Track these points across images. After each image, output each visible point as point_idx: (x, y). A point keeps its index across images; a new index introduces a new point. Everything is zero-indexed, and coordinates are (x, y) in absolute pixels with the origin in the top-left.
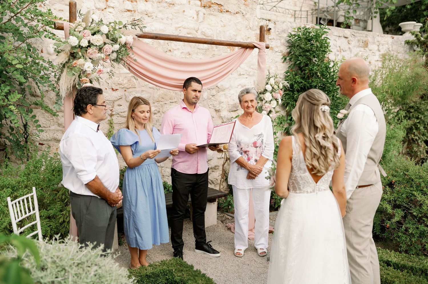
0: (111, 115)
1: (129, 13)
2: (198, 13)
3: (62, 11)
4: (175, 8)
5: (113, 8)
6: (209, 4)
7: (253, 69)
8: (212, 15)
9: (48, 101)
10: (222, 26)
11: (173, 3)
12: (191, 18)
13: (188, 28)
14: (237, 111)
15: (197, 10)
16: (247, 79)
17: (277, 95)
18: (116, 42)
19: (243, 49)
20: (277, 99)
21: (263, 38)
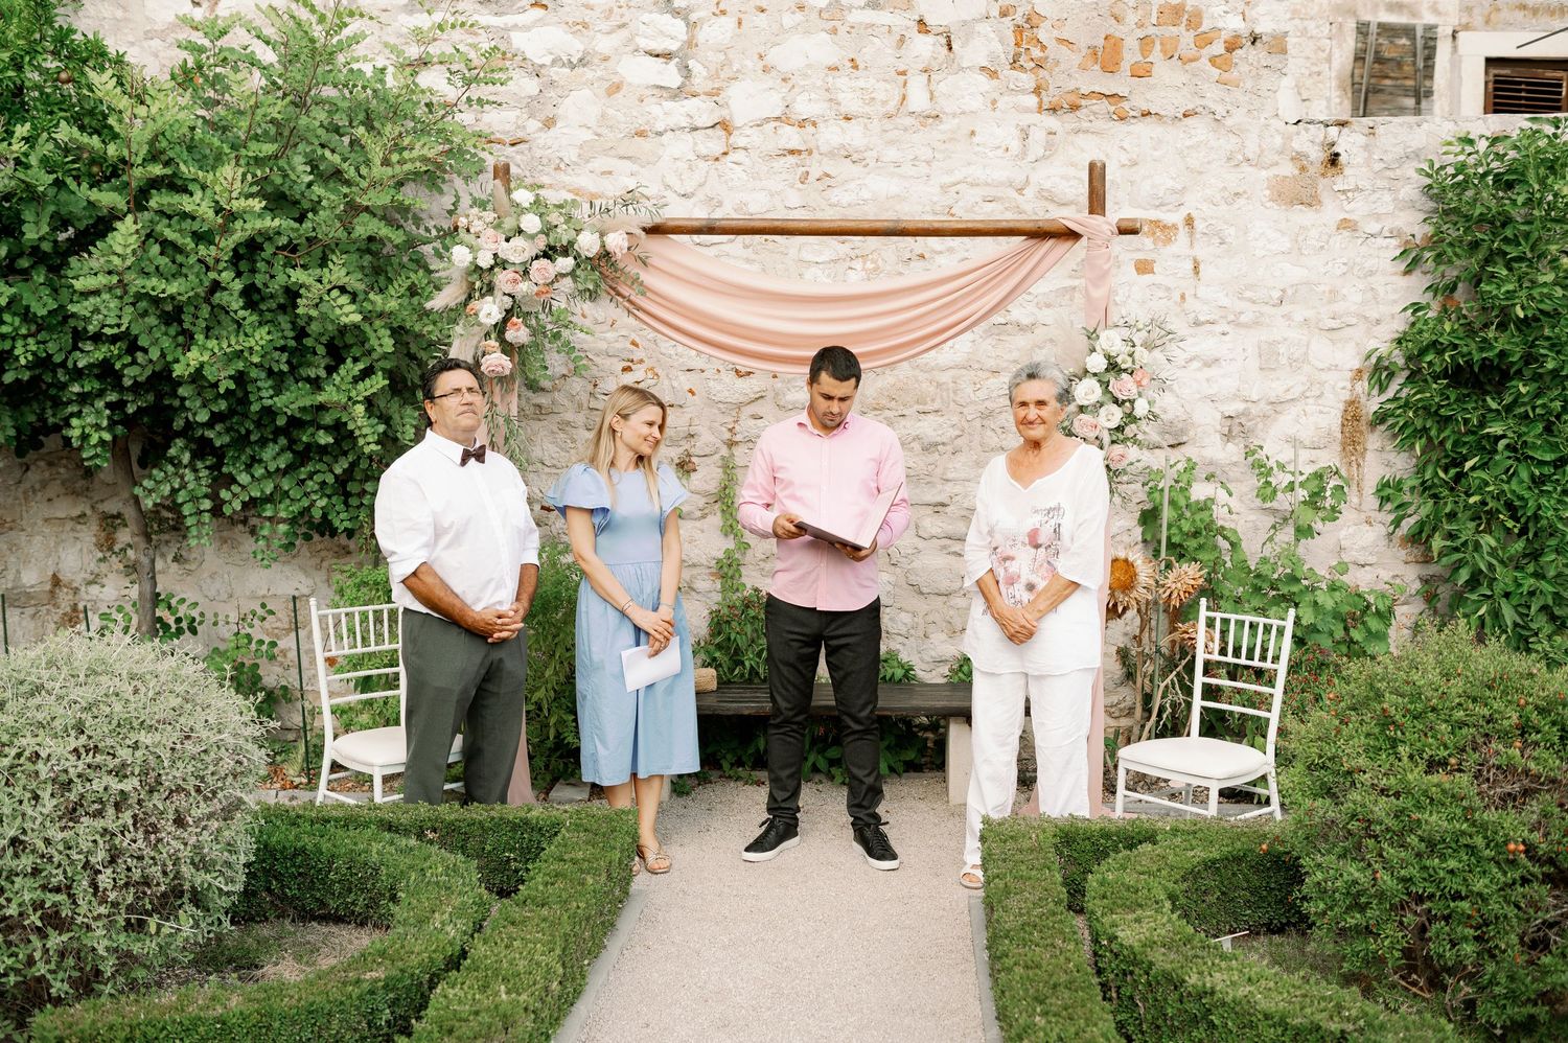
0: (731, 444)
1: (791, 159)
2: (1025, 135)
3: (610, 173)
4: (942, 127)
5: (746, 149)
6: (1072, 98)
7: (1254, 302)
8: (1087, 131)
9: (566, 402)
10: (1124, 165)
11: (934, 113)
12: (1000, 152)
13: (987, 184)
14: (1182, 449)
15: (1023, 124)
16: (1226, 338)
17: (1124, 386)
18: (565, 252)
19: (1032, 242)
20: (1124, 402)
21: (1097, 202)
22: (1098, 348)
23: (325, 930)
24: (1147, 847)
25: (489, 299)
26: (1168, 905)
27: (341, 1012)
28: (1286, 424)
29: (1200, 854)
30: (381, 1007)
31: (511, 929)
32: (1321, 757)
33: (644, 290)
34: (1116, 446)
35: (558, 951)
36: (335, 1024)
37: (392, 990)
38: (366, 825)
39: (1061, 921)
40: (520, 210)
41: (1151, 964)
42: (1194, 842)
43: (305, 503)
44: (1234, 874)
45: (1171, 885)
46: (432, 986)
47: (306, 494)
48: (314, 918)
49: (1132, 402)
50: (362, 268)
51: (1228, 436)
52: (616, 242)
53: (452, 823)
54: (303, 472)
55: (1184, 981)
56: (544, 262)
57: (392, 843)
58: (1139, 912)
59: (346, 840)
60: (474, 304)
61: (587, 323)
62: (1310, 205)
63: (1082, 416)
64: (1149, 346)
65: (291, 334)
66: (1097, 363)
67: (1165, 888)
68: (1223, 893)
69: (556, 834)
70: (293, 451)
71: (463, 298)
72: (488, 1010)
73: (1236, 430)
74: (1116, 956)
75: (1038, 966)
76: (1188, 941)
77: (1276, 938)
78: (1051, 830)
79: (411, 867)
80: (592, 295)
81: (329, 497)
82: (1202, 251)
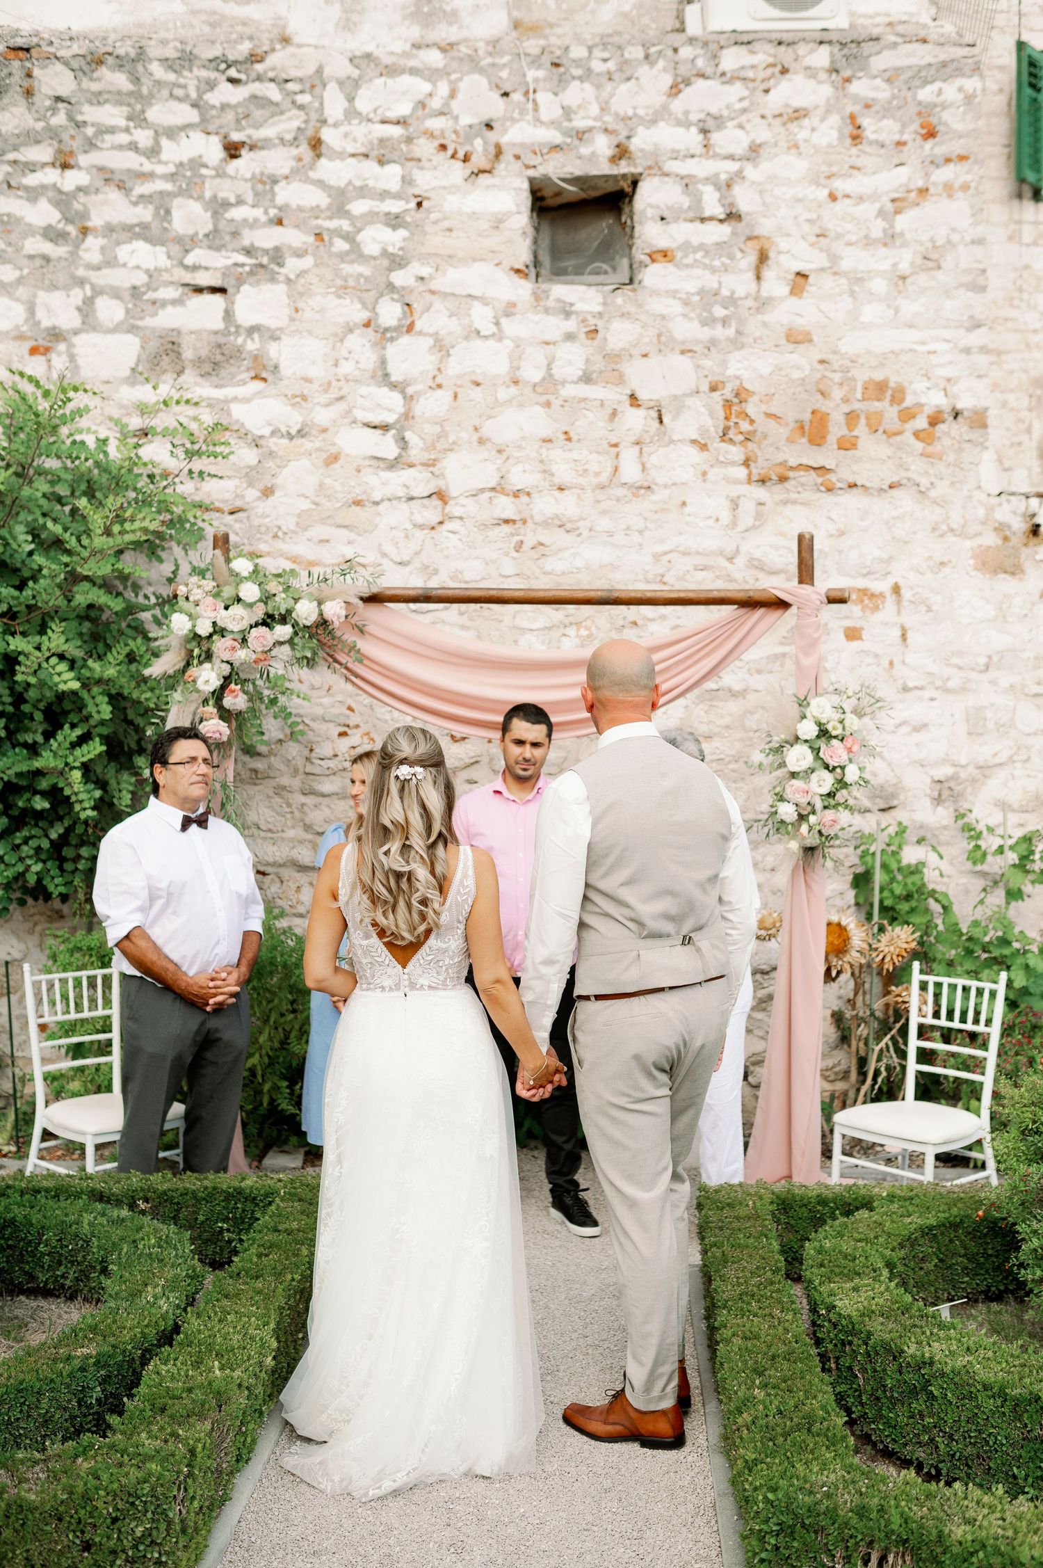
1: (506, 529)
2: (735, 504)
3: (327, 541)
4: (654, 498)
5: (461, 518)
6: (781, 470)
7: (960, 668)
8: (794, 502)
9: (282, 767)
10: (831, 536)
11: (646, 484)
12: (711, 522)
13: (698, 553)
14: (893, 812)
15: (734, 494)
16: (934, 703)
17: (835, 753)
18: (283, 620)
19: (742, 611)
20: (834, 768)
21: (806, 572)
22: (808, 715)
23: (34, 1304)
24: (863, 1214)
25: (207, 666)
26: (885, 1273)
27: (52, 1390)
28: (994, 787)
29: (916, 1220)
30: (92, 1384)
31: (225, 1302)
32: (1034, 1122)
33: (361, 658)
34: (827, 812)
35: (272, 1325)
36: (45, 1403)
37: (103, 1367)
38: (77, 1196)
39: (778, 1291)
40: (238, 579)
41: (869, 1334)
42: (911, 1209)
43: (20, 868)
44: (951, 1241)
45: (888, 1253)
46: (144, 1362)
47: (21, 859)
48: (22, 1292)
49: (843, 768)
50: (81, 634)
51: (938, 800)
52: (334, 610)
53: (165, 1193)
54: (18, 838)
55: (902, 1351)
56: (263, 629)
57: (104, 1215)
58: (857, 1281)
59: (57, 1211)
60: (193, 671)
61: (303, 688)
62: (1013, 574)
63: (794, 782)
64: (859, 713)
65: (8, 700)
66: (808, 730)
67: (883, 1256)
68: (941, 1260)
69: (270, 1203)
70: (9, 816)
71: (182, 664)
72: (201, 1386)
73: (946, 793)
74: (835, 1325)
75: (757, 1337)
76: (906, 1310)
77: (995, 1306)
78: (768, 1197)
79: (122, 1239)
80: (310, 663)
81: (44, 862)
82: (908, 619)
